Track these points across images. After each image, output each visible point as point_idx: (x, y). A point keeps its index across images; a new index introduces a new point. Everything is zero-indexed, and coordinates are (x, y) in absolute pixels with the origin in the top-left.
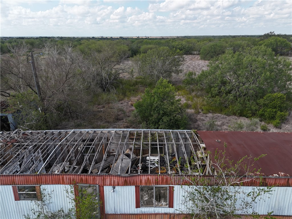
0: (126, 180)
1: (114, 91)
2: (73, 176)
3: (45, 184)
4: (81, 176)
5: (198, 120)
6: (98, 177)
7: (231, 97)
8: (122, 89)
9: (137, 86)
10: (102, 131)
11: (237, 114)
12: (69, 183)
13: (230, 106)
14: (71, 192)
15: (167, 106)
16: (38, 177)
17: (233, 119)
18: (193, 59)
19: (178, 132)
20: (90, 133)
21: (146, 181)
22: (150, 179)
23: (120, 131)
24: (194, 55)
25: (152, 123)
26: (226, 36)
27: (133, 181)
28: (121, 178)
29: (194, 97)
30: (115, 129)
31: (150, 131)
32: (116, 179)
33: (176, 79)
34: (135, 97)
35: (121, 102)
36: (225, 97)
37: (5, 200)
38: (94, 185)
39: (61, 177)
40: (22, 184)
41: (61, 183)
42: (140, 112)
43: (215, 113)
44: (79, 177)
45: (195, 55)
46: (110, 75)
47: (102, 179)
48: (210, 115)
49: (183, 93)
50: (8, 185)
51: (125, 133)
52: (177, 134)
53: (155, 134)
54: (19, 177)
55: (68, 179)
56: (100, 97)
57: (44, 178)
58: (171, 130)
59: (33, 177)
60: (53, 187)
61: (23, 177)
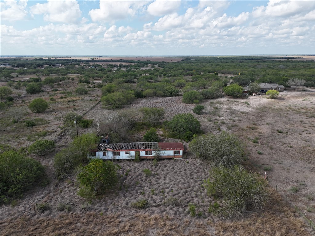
1: (133, 129)
8: (137, 128)
14: (135, 152)
16: (129, 150)
29: (166, 131)
34: (143, 131)
38: (138, 151)
40: (126, 151)
60: (132, 152)
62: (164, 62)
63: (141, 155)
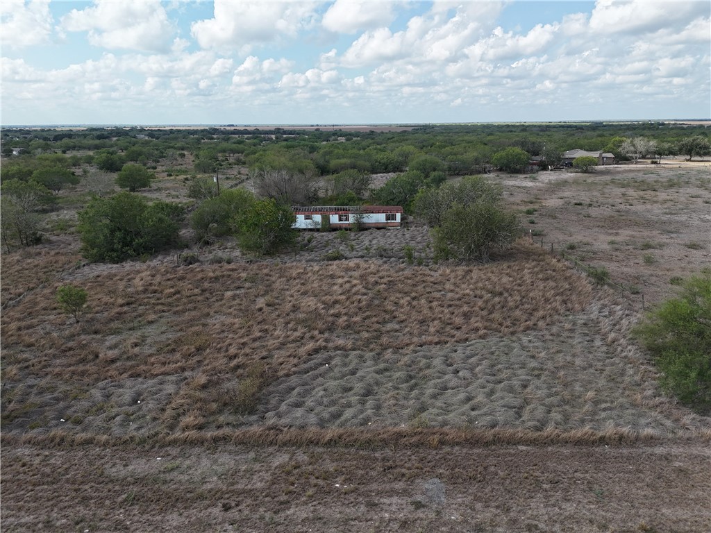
62: (373, 132)
63: (331, 222)
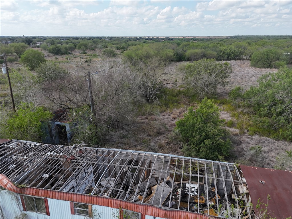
0: (166, 213)
1: (157, 101)
2: (120, 202)
3: (96, 204)
4: (127, 203)
5: (243, 141)
6: (141, 206)
7: (282, 119)
8: (165, 100)
9: (180, 97)
10: (145, 154)
11: (288, 140)
12: (116, 207)
13: (281, 130)
14: (118, 216)
15: (209, 128)
16: (91, 197)
17: (283, 144)
18: (242, 66)
19: (220, 164)
20: (135, 155)
21: (185, 218)
22: (188, 216)
23: (162, 156)
24: (243, 60)
25: (193, 144)
26: (283, 36)
27: (172, 215)
28: (161, 211)
29: (240, 114)
30: (157, 154)
31: (191, 160)
32: (157, 211)
33: (221, 90)
34: (178, 109)
35: (163, 114)
36: (275, 119)
37: (63, 213)
38: (137, 213)
39: (109, 200)
40: (78, 202)
41: (109, 206)
42: (182, 131)
43: (263, 136)
44: (125, 203)
45: (245, 61)
46: (154, 85)
47: (145, 208)
48: (256, 137)
49: (228, 108)
50: (67, 201)
51: (167, 158)
52: (219, 166)
53: (195, 163)
54: (76, 195)
55: (115, 204)
56: (144, 108)
57: (96, 200)
58: (212, 161)
59: (87, 197)
60: (102, 208)
61: (79, 196)
